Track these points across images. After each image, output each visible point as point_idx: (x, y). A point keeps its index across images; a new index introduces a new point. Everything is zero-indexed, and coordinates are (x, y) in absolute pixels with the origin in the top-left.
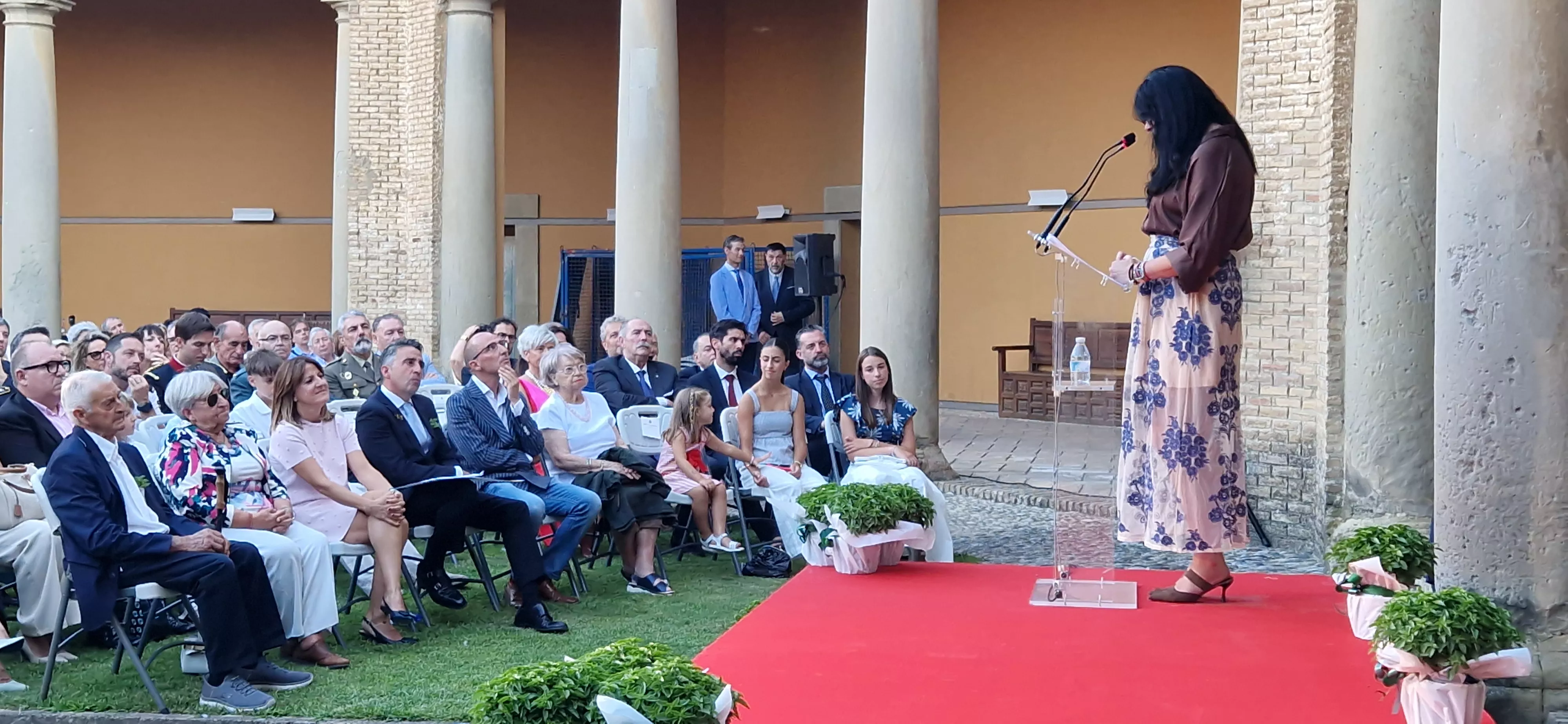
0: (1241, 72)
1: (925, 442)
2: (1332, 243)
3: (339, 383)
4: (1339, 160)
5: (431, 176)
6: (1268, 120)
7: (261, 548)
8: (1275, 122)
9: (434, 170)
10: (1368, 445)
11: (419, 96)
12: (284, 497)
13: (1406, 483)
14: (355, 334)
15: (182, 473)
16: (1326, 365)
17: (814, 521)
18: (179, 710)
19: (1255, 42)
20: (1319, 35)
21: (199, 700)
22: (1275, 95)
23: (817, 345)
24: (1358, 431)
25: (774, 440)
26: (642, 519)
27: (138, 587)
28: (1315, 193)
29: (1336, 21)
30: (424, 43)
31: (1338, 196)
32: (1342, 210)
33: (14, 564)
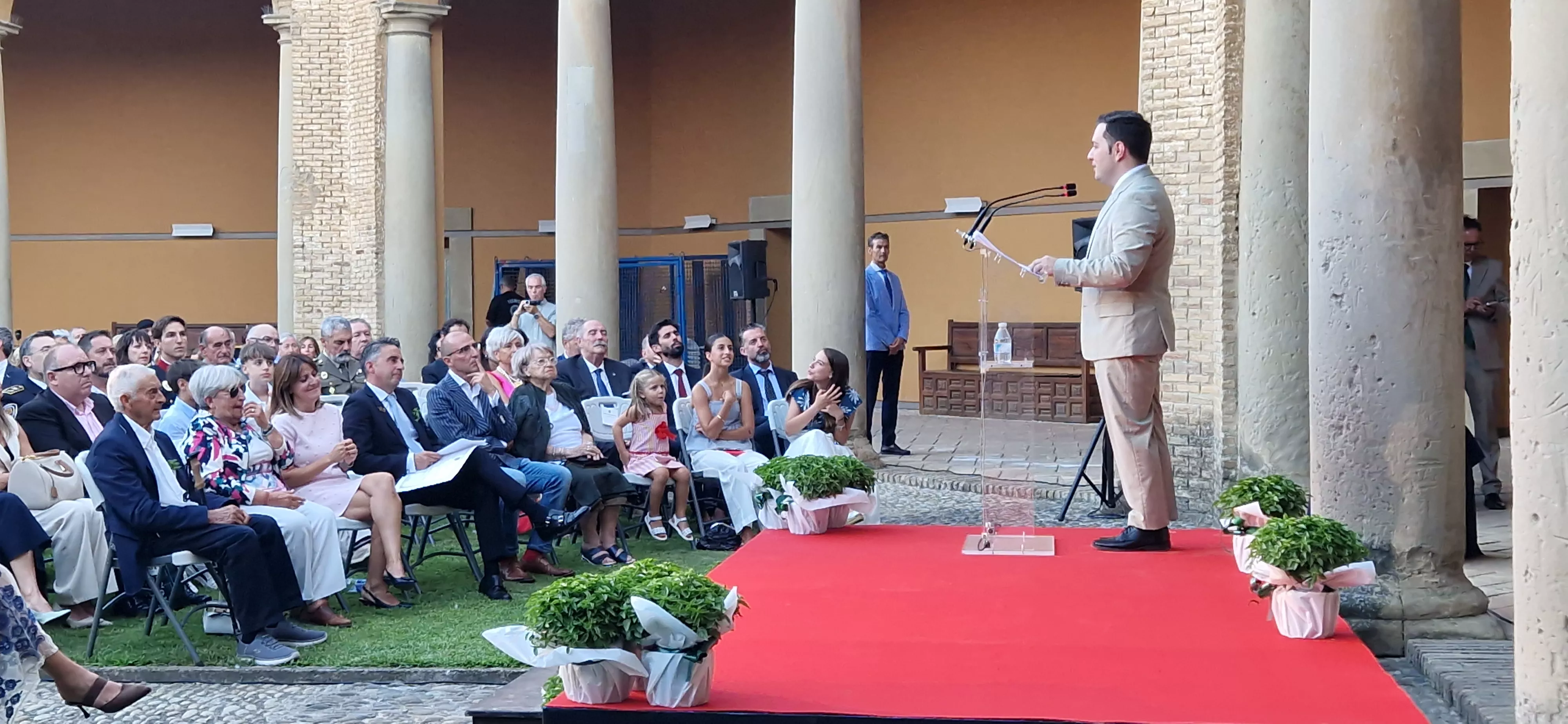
0: (1141, 87)
2: (1225, 241)
4: (1230, 166)
5: (373, 191)
6: (1166, 130)
8: (1172, 132)
9: (376, 184)
10: (1259, 424)
11: (361, 113)
13: (1293, 458)
16: (1221, 352)
19: (1153, 59)
20: (1212, 53)
22: (1172, 107)
23: (759, 340)
24: (1250, 411)
28: (1208, 197)
29: (1225, 40)
30: (364, 63)
31: (1230, 198)
32: (1233, 212)
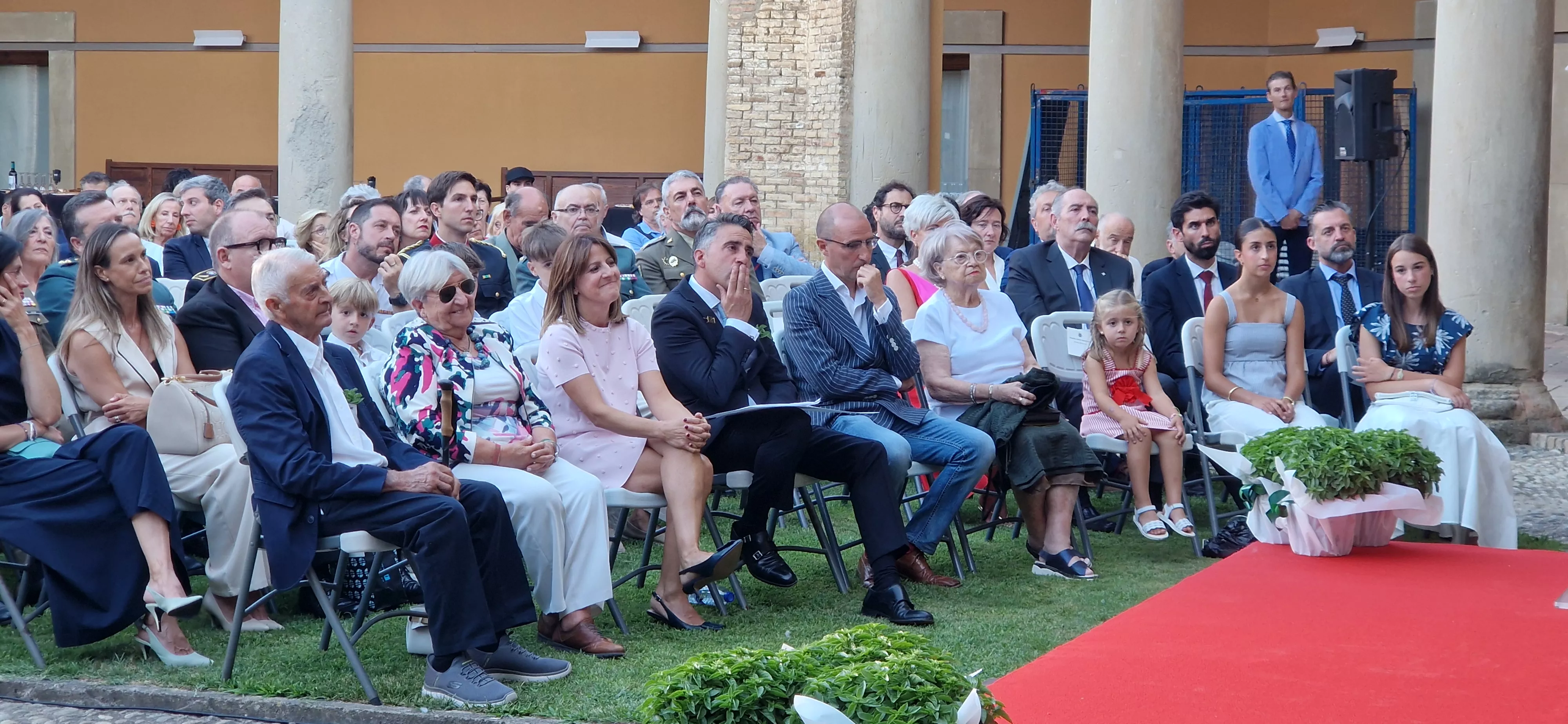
1: (1521, 375)
3: (661, 271)
7: (505, 492)
12: (546, 424)
14: (683, 204)
15: (411, 389)
17: (1260, 478)
18: (393, 701)
21: (421, 689)
23: (1337, 229)
25: (1259, 364)
26: (1053, 472)
27: (344, 536)
33: (202, 500)
